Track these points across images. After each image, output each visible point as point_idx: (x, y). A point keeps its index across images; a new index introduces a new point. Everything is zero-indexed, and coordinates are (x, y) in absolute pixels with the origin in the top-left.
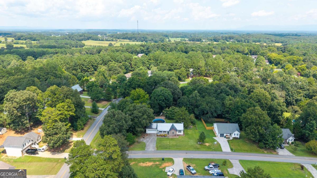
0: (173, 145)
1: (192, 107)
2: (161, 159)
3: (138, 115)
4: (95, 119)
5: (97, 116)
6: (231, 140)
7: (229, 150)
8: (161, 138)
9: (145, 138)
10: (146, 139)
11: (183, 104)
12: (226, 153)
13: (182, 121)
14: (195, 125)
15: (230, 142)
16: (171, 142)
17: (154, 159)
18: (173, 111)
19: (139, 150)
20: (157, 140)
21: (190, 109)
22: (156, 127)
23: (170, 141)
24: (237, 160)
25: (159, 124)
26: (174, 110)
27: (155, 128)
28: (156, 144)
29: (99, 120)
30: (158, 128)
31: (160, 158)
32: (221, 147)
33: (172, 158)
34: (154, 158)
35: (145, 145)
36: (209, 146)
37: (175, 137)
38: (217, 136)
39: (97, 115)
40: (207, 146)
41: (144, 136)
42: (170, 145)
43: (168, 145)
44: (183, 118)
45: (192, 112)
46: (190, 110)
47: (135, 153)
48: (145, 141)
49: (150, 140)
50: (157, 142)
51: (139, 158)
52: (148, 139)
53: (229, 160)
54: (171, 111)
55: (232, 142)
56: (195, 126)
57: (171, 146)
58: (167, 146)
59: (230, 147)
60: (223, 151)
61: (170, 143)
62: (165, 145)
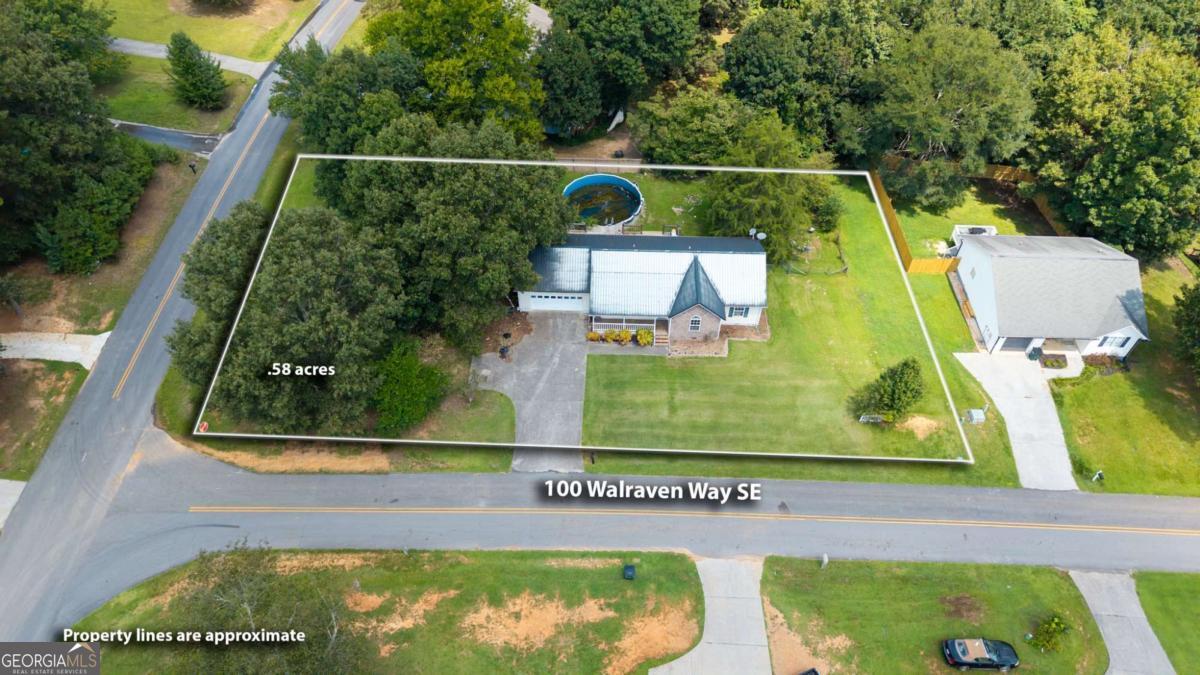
0: (694, 427)
1: (826, 93)
2: (617, 561)
3: (446, 227)
4: (206, 161)
5: (216, 133)
6: (1074, 382)
7: (1064, 479)
8: (612, 359)
9: (513, 353)
10: (519, 363)
11: (766, 74)
12: (1047, 507)
13: (758, 222)
14: (832, 235)
15: (1067, 400)
16: (680, 396)
17: (569, 563)
18: (696, 123)
19: (473, 469)
20: (588, 375)
21: (806, 110)
22: (585, 275)
23: (672, 391)
24: (1119, 571)
25: (602, 257)
26: (703, 119)
27: (578, 285)
28: (580, 414)
29: (227, 171)
30: (593, 289)
31: (611, 555)
32: (1008, 450)
33: (687, 552)
34: (572, 555)
35: (513, 425)
36: (929, 438)
37: (704, 352)
38: (982, 342)
39: (218, 122)
40: (921, 436)
41: (507, 336)
42: (675, 427)
43: (663, 423)
44: (763, 206)
45: (821, 124)
46: (811, 113)
47: (442, 500)
48: (508, 386)
49: (545, 377)
50: (587, 401)
51: (472, 547)
52: (530, 369)
53: (1072, 573)
54: (683, 123)
55: (1080, 402)
56: (836, 242)
57: (679, 434)
58: (656, 431)
59: (1069, 446)
60: (1025, 482)
61: (673, 409)
62: (638, 424)
